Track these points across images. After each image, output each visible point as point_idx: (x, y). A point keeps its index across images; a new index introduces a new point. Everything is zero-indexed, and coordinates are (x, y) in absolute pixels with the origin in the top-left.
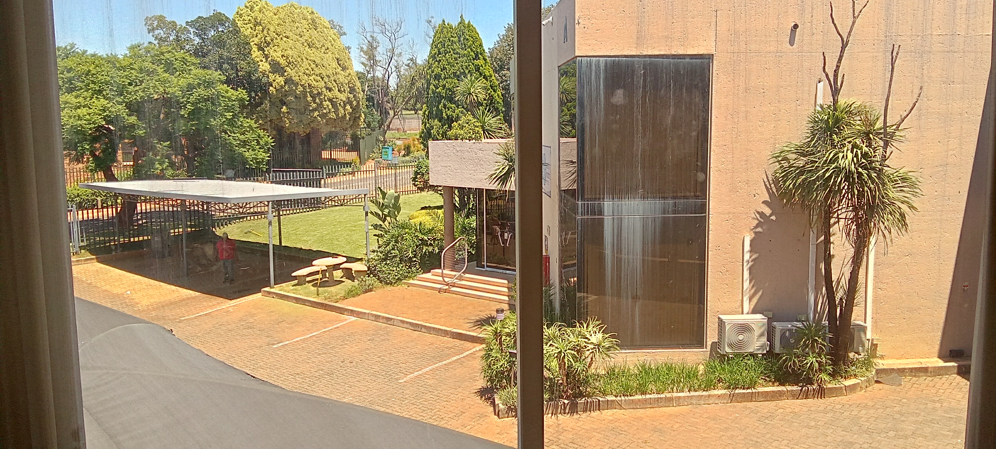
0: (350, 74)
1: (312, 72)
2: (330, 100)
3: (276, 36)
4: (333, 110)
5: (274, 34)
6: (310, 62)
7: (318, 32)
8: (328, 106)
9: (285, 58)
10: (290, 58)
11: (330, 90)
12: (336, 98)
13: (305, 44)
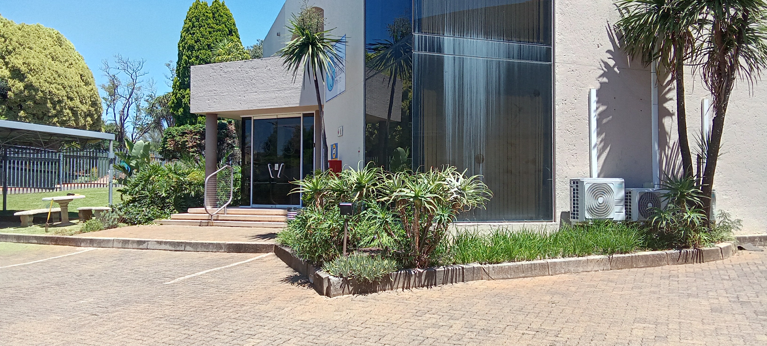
0: (92, 89)
1: (54, 81)
2: (71, 109)
3: (18, 45)
4: (73, 118)
5: (17, 44)
6: (52, 72)
7: (63, 49)
8: (68, 113)
9: (26, 66)
10: (32, 65)
11: (71, 99)
12: (77, 108)
13: (49, 56)
